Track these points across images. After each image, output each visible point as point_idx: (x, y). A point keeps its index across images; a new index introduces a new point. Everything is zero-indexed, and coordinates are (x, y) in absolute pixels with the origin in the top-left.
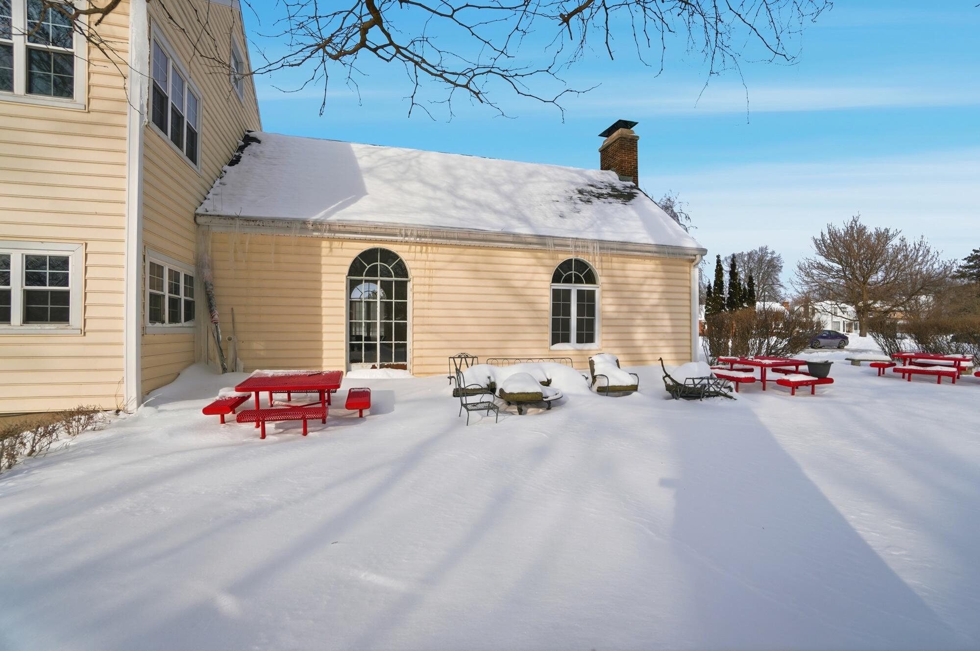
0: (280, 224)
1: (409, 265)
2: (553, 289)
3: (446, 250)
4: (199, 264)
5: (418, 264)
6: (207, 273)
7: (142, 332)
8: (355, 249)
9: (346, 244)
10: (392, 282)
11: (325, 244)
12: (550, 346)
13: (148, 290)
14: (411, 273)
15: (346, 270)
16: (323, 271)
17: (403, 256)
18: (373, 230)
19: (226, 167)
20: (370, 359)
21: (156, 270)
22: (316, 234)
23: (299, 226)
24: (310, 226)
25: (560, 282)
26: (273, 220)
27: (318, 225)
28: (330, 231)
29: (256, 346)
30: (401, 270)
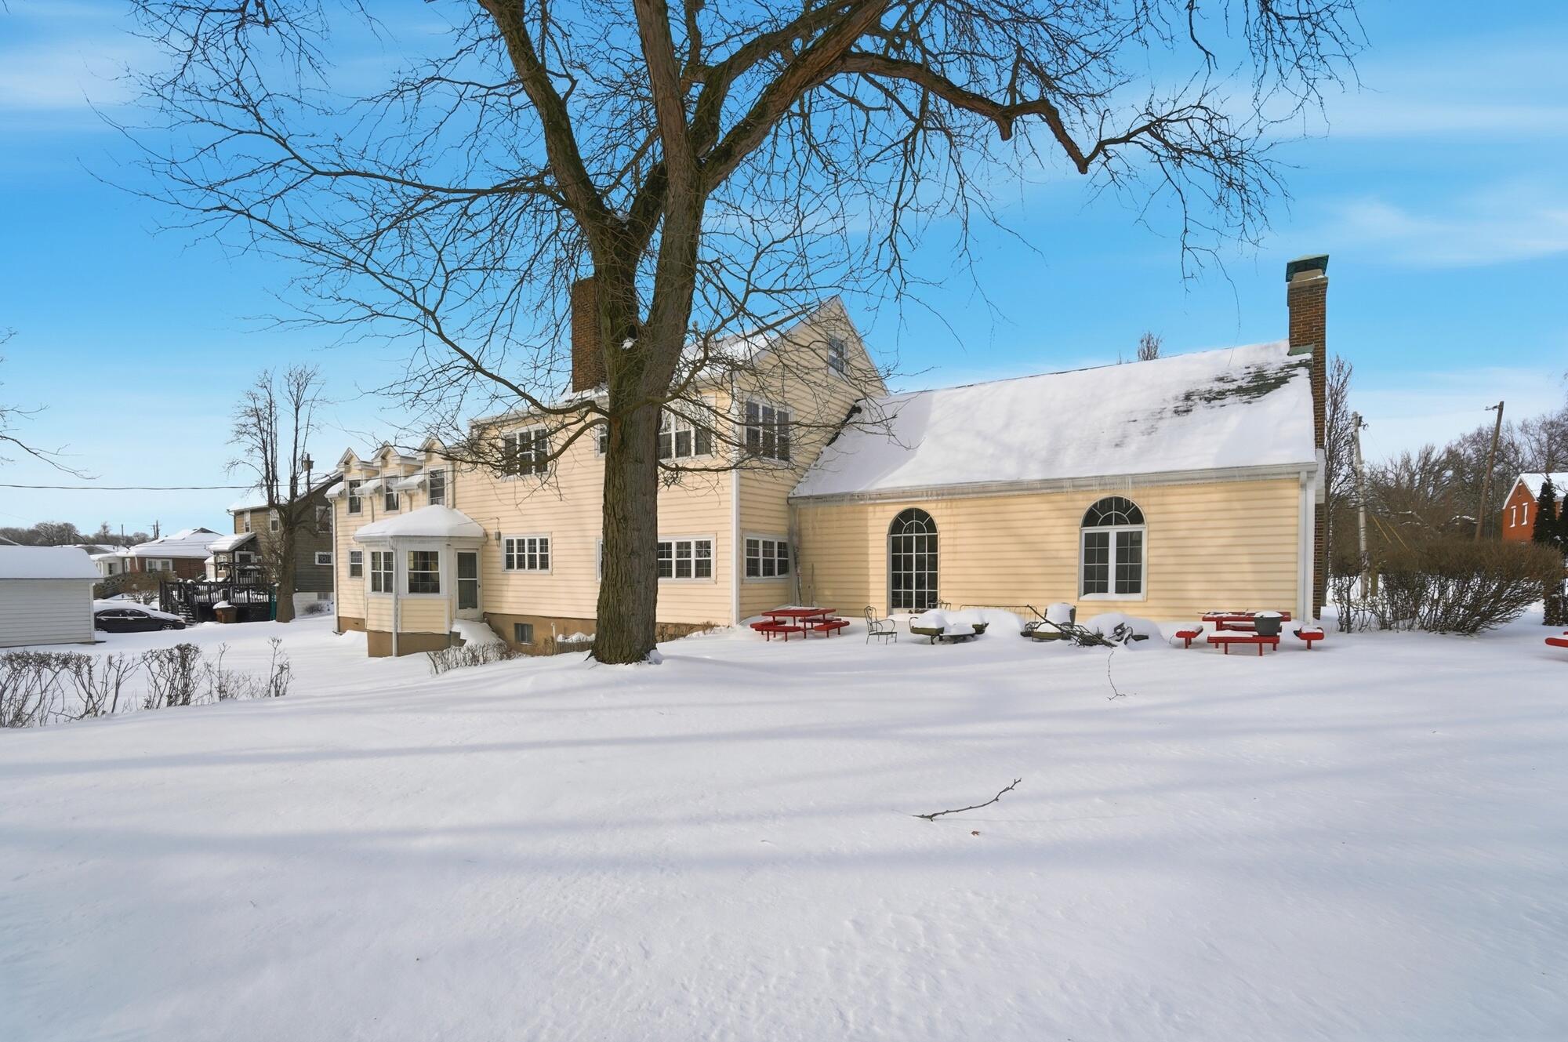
0: (837, 499)
1: (937, 521)
2: (1086, 534)
3: (968, 503)
4: (791, 533)
5: (945, 519)
6: (795, 539)
7: (741, 582)
8: (893, 511)
9: (887, 508)
10: (925, 536)
11: (871, 509)
12: (1079, 596)
13: (746, 557)
14: (939, 528)
15: (886, 529)
16: (869, 532)
17: (933, 513)
18: (901, 494)
19: (824, 448)
20: (908, 605)
21: (752, 546)
22: (862, 502)
23: (849, 497)
24: (856, 497)
25: (1096, 525)
26: (832, 496)
27: (861, 497)
28: (870, 499)
29: (827, 592)
30: (932, 526)
